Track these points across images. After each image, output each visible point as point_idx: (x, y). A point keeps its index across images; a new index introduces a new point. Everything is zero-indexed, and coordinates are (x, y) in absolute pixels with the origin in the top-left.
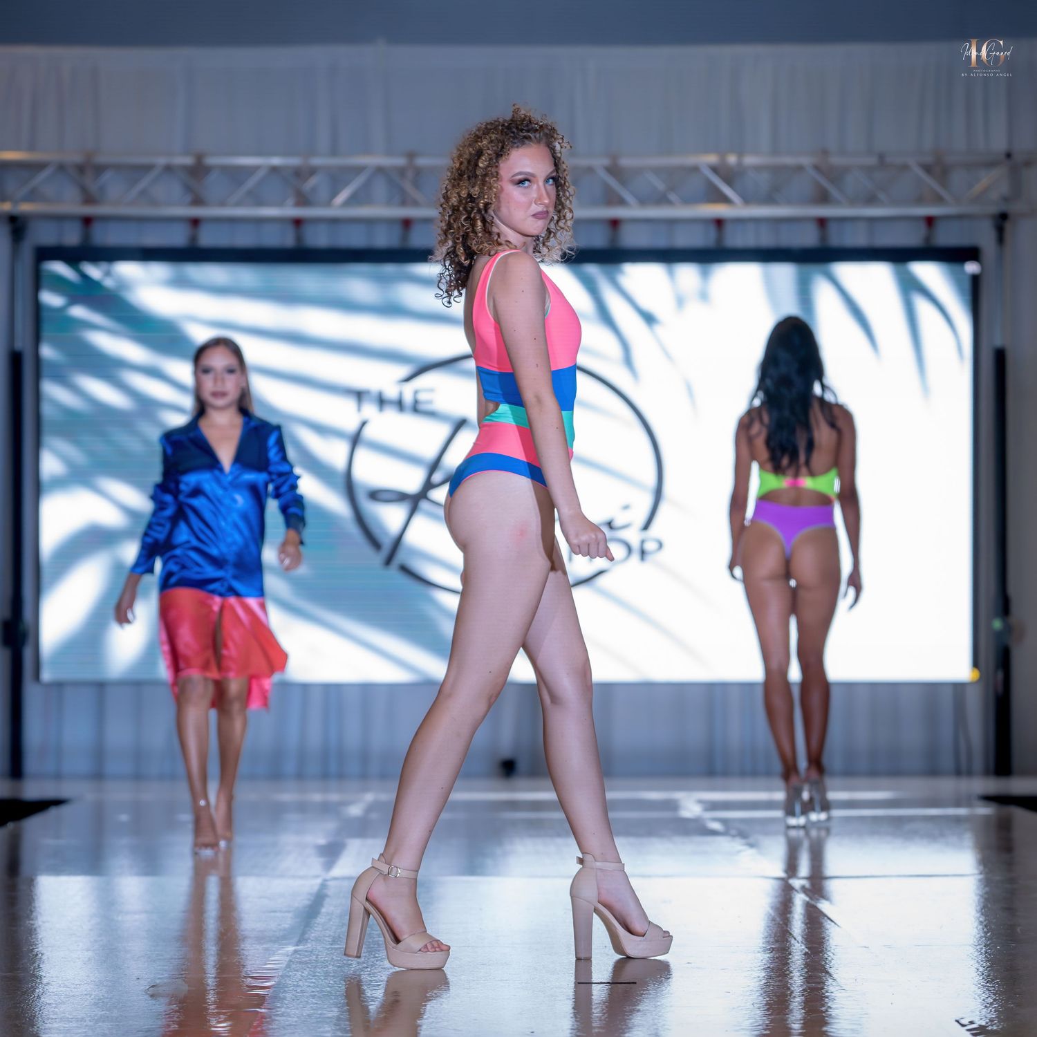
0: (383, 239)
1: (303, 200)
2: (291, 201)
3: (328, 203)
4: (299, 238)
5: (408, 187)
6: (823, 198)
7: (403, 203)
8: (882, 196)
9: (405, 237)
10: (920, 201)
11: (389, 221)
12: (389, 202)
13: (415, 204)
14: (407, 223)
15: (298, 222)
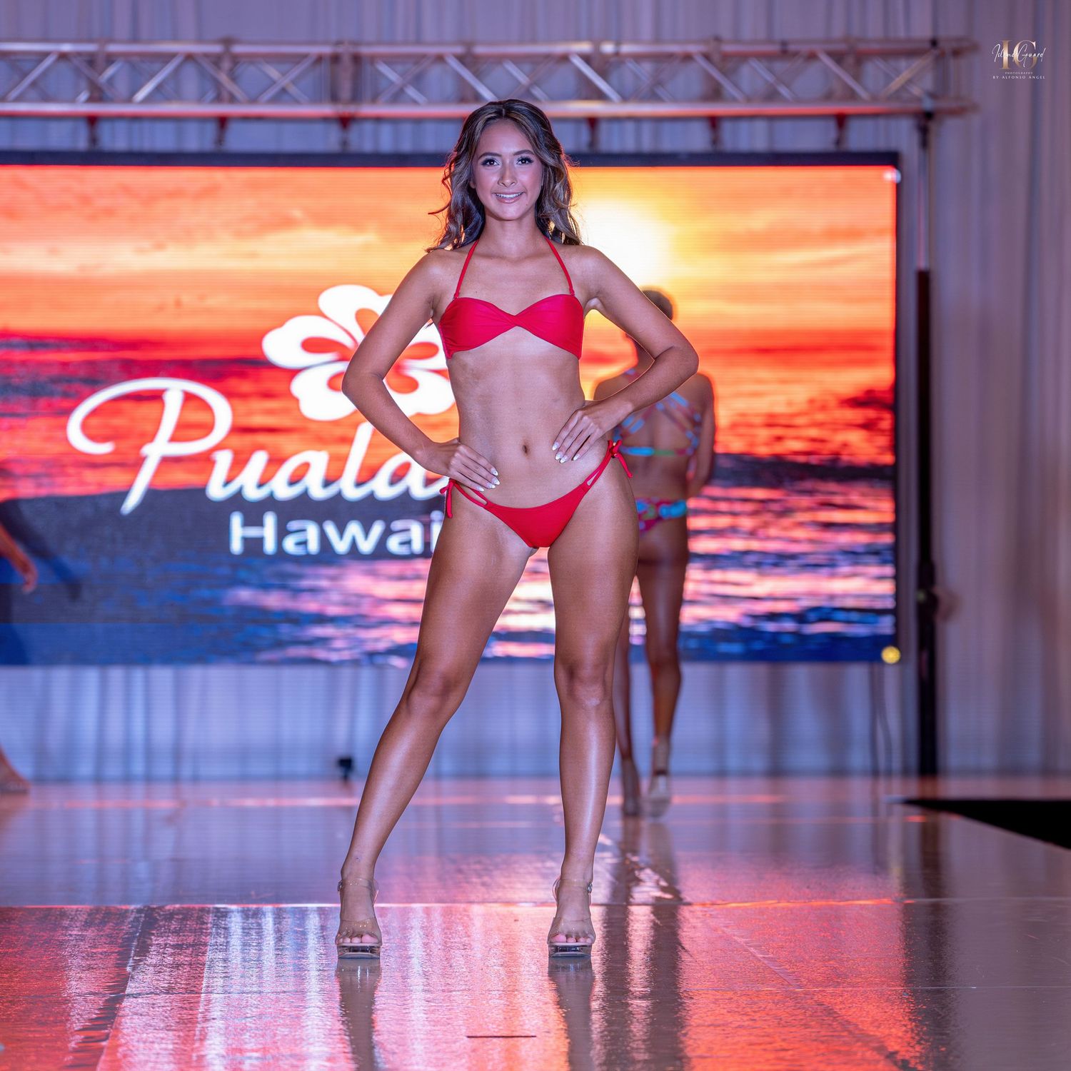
0: (195, 140)
1: (98, 95)
2: (84, 96)
3: (129, 100)
4: (93, 140)
5: (223, 78)
6: (715, 94)
7: (218, 99)
8: (783, 91)
9: (220, 140)
10: (828, 97)
11: (202, 119)
12: (200, 99)
13: (232, 99)
14: (223, 121)
15: (92, 120)
